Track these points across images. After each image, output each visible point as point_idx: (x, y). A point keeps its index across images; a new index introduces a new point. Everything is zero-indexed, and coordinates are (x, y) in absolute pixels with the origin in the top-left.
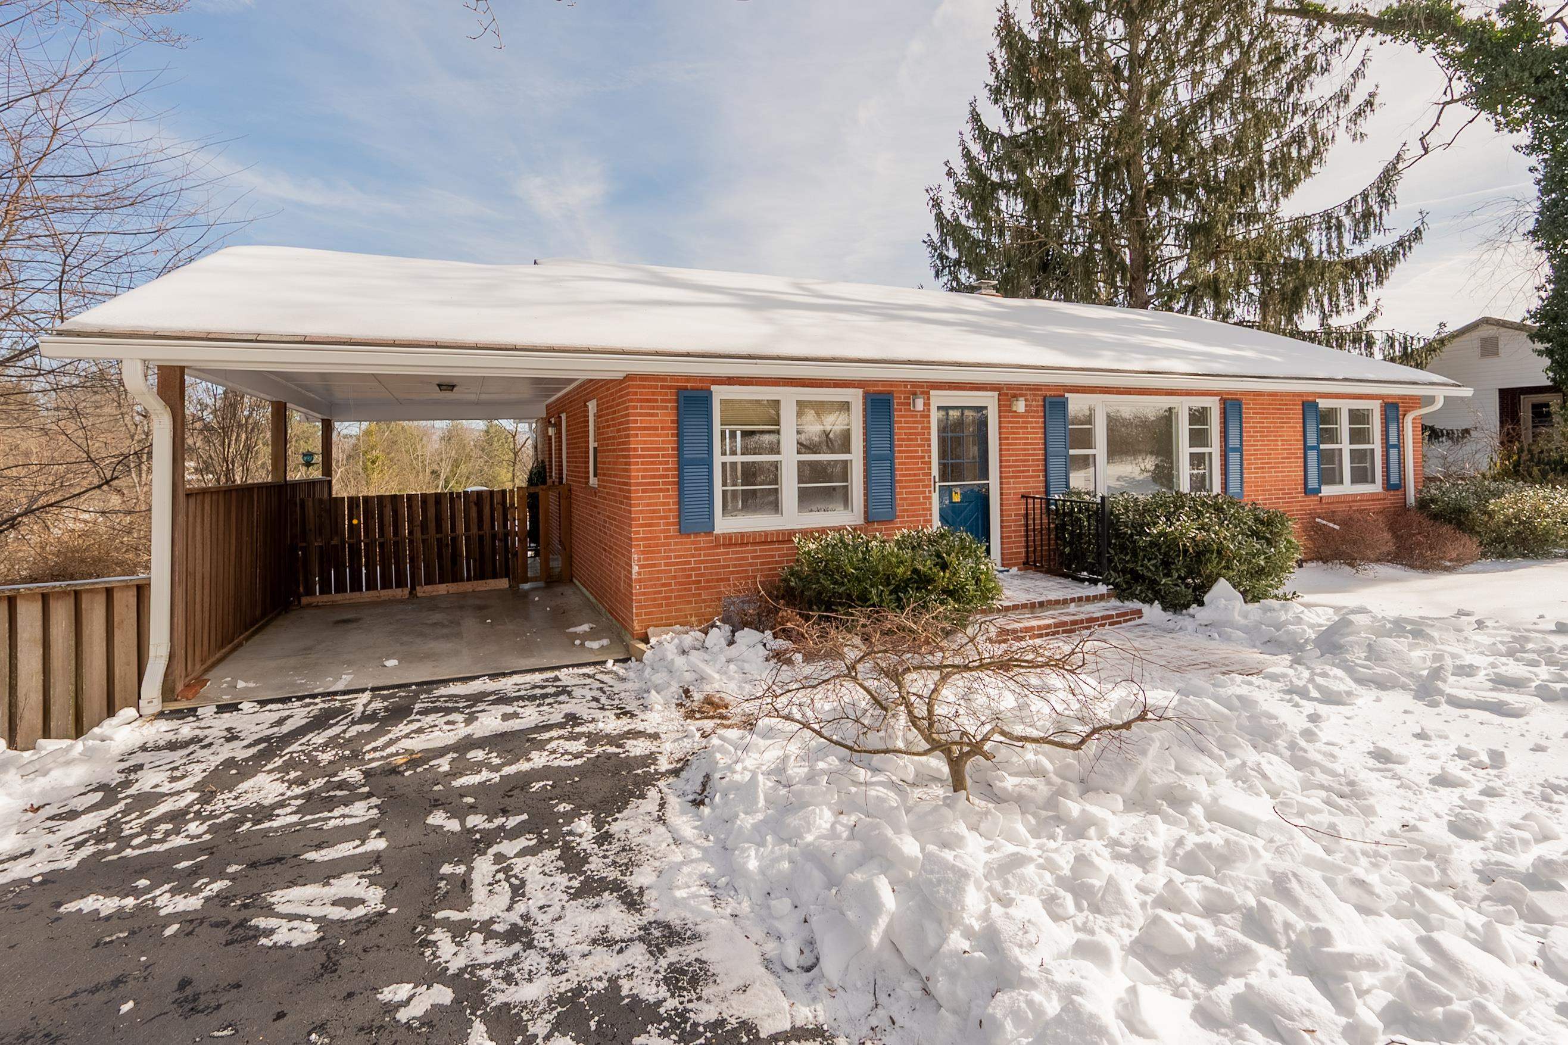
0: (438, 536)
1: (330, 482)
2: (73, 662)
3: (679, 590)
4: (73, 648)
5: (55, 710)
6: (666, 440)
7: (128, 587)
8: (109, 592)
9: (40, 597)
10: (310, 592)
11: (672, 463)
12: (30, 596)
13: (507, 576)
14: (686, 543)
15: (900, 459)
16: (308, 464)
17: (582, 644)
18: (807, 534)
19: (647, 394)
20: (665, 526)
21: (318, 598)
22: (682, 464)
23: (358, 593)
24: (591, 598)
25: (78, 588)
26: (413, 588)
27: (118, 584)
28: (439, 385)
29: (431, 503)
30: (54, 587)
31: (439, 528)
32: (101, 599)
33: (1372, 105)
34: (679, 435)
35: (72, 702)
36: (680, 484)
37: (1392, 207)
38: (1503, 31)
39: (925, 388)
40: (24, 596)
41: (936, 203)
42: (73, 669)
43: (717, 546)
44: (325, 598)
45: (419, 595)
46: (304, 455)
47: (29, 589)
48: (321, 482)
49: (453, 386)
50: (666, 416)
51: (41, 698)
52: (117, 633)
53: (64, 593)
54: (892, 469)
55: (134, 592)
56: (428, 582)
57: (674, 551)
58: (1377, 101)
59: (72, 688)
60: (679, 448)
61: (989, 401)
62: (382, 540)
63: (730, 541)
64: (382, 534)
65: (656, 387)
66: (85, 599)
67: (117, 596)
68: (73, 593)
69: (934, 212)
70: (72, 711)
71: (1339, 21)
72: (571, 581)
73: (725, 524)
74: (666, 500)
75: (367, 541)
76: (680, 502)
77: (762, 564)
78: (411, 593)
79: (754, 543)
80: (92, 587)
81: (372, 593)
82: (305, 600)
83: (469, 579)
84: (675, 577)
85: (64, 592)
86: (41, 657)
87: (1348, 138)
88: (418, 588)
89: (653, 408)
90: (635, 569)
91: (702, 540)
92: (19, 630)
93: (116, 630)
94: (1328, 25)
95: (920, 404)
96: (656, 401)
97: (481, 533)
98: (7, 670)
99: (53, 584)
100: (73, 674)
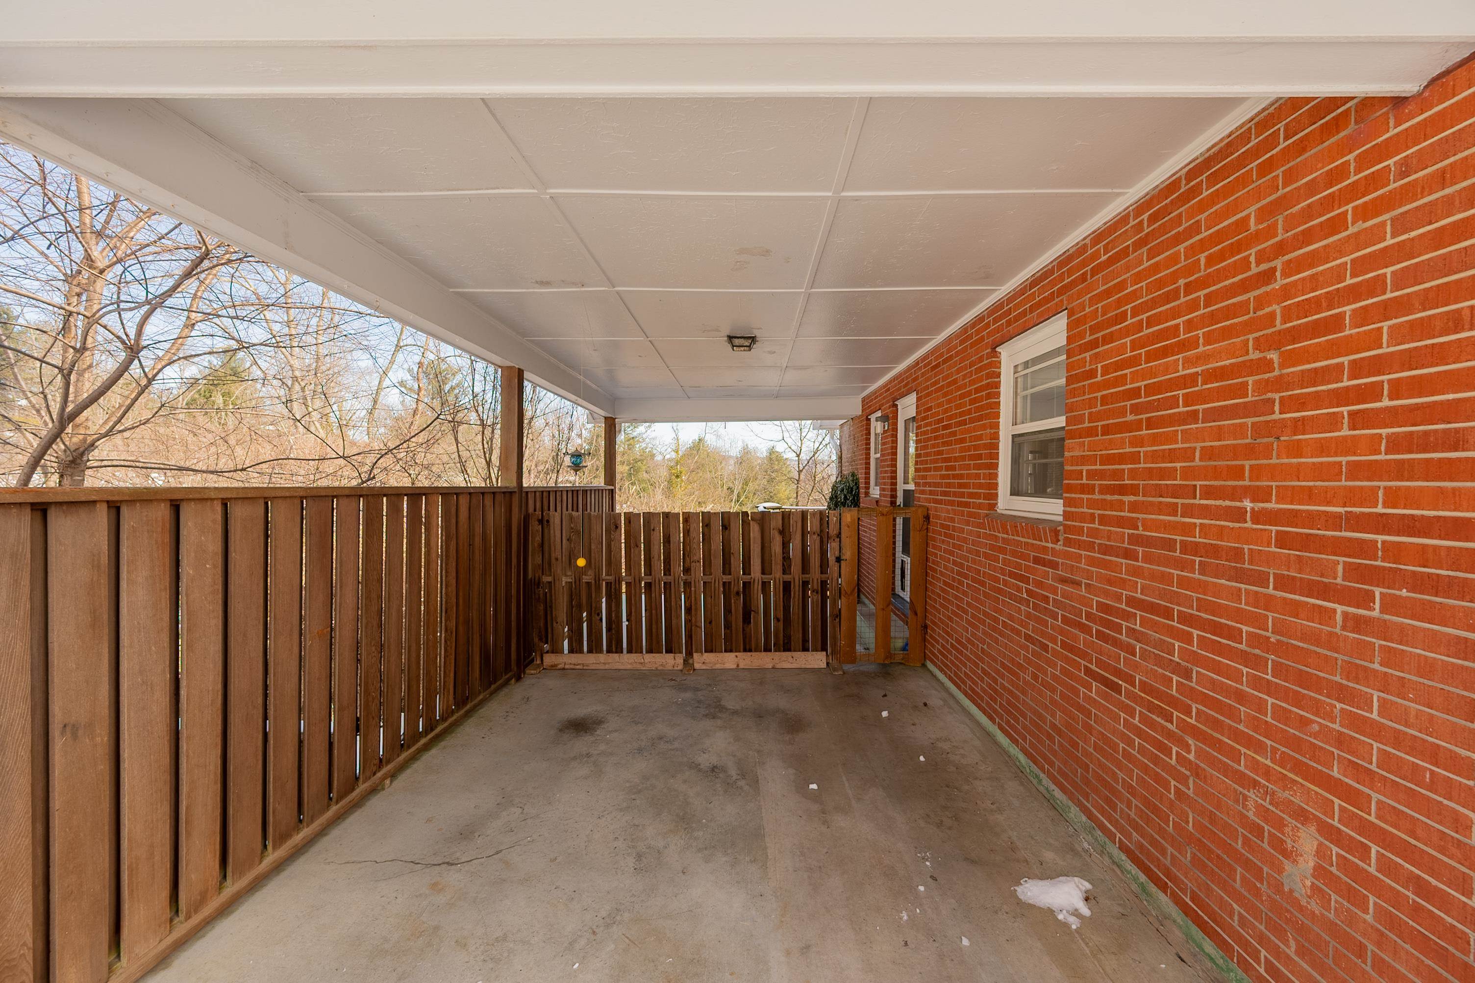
0: (726, 578)
1: (612, 492)
10: (556, 650)
13: (824, 649)
16: (577, 467)
21: (566, 658)
23: (616, 656)
26: (689, 654)
28: (731, 338)
29: (717, 526)
31: (727, 568)
44: (576, 658)
45: (697, 666)
46: (573, 456)
48: (598, 491)
49: (753, 339)
56: (709, 650)
62: (649, 579)
64: (649, 571)
72: (924, 665)
75: (629, 579)
78: (685, 661)
81: (634, 657)
82: (549, 659)
83: (767, 649)
88: (695, 655)
97: (787, 578)
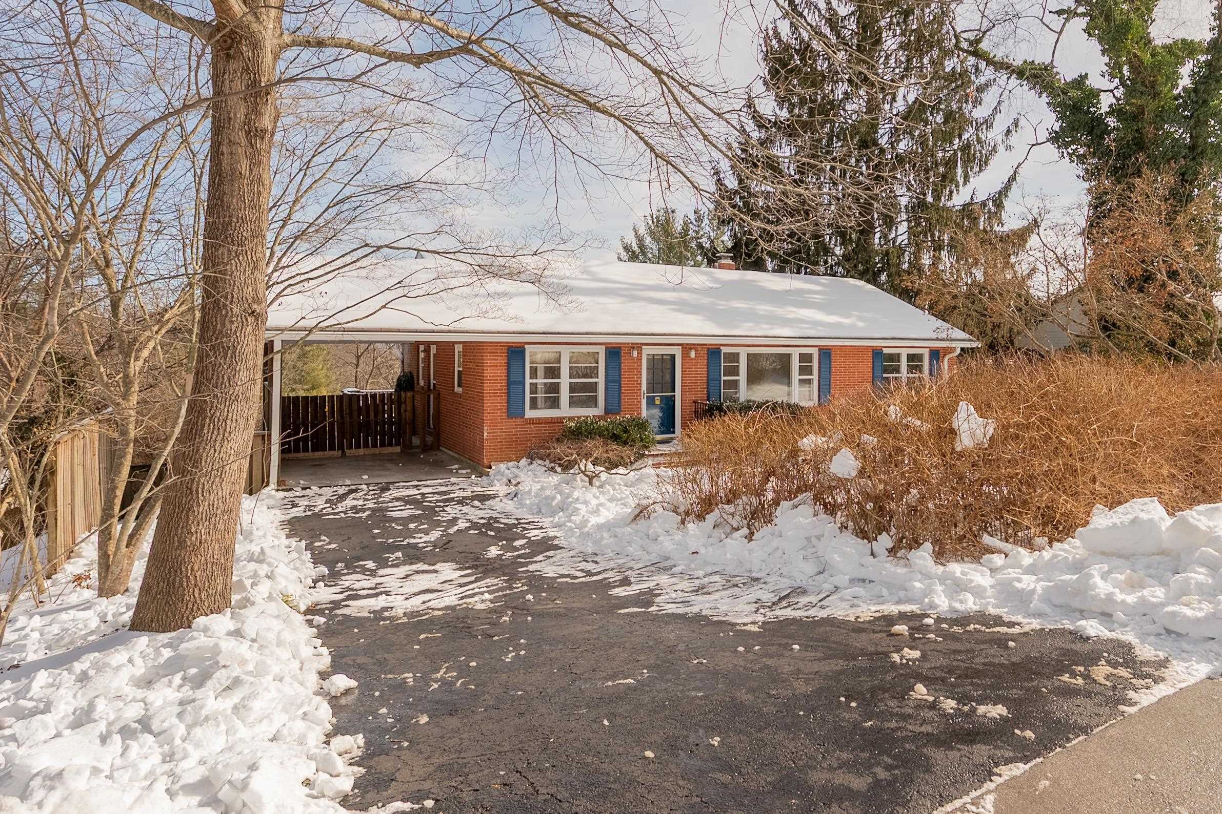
6: (501, 372)
11: (504, 383)
14: (511, 422)
15: (624, 382)
17: (457, 472)
18: (571, 419)
19: (493, 349)
20: (501, 413)
22: (509, 383)
24: (455, 455)
26: (344, 451)
31: (359, 415)
34: (508, 370)
36: (508, 394)
39: (639, 347)
43: (527, 424)
45: (347, 455)
50: (502, 360)
54: (620, 388)
56: (352, 448)
57: (505, 426)
60: (508, 376)
61: (677, 352)
63: (532, 421)
65: (497, 347)
72: (439, 448)
73: (530, 414)
74: (501, 401)
76: (508, 402)
77: (549, 433)
78: (342, 454)
79: (546, 423)
84: (505, 438)
88: (346, 451)
89: (496, 356)
90: (485, 434)
91: (519, 421)
95: (635, 354)
96: (497, 353)
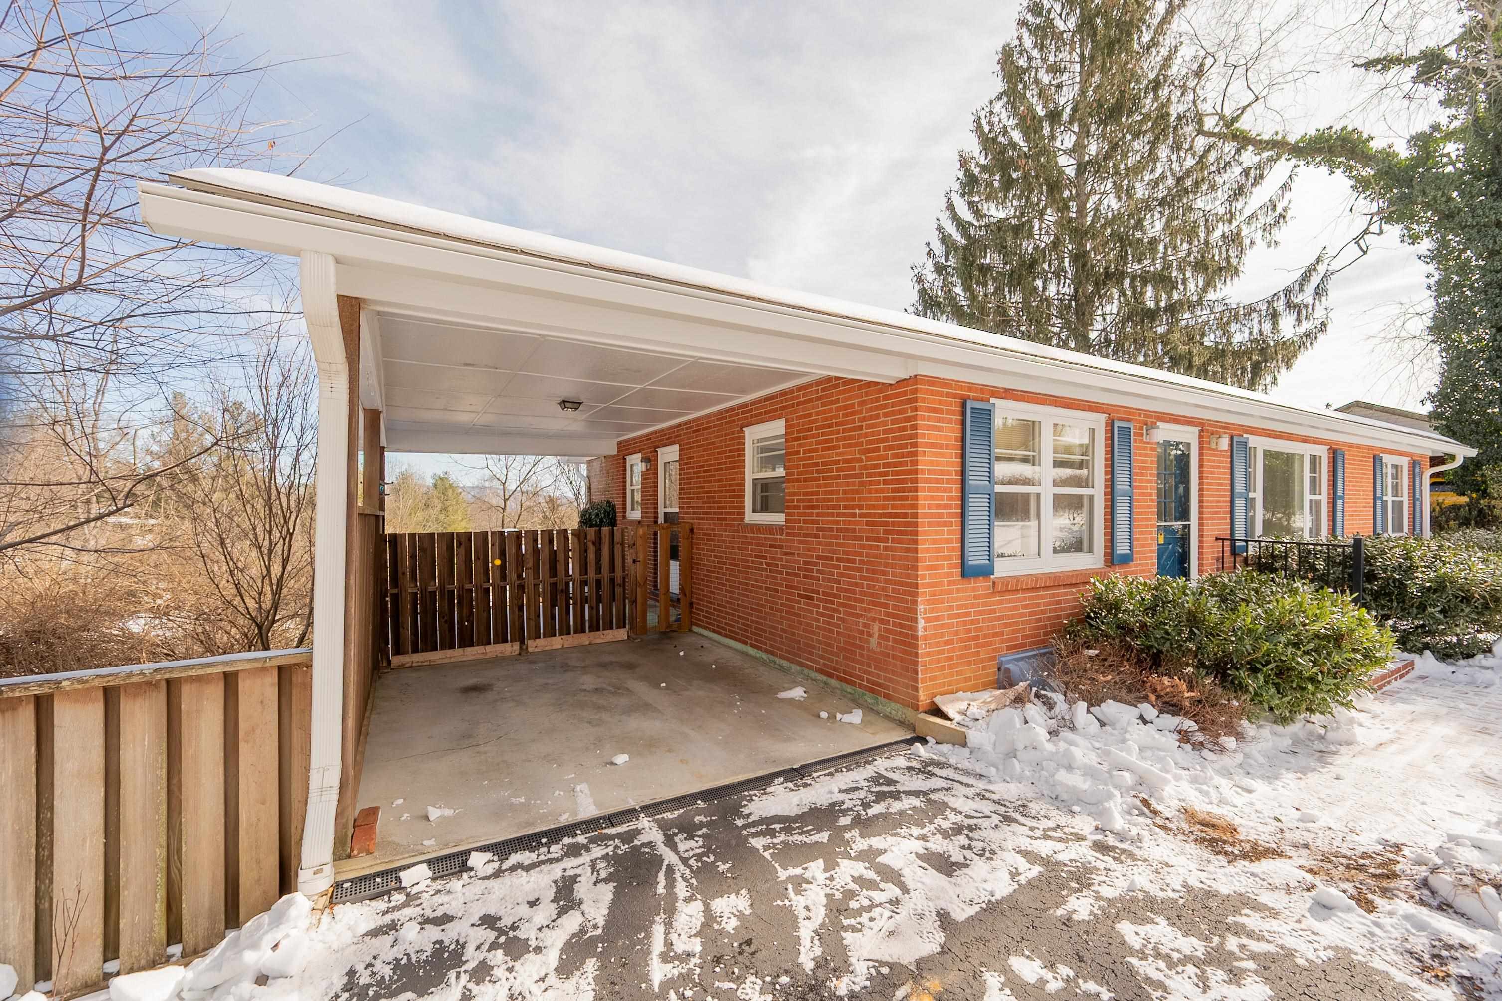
0: (553, 580)
2: (164, 807)
3: (961, 649)
4: (164, 782)
5: (128, 897)
6: (950, 462)
7: (264, 669)
8: (230, 681)
9: (100, 695)
10: (402, 650)
11: (955, 490)
12: (82, 695)
13: (624, 625)
14: (966, 590)
15: (1136, 495)
17: (833, 718)
19: (933, 401)
20: (949, 568)
21: (414, 657)
22: (966, 492)
23: (467, 649)
24: (752, 651)
25: (175, 675)
26: (522, 642)
27: (247, 666)
28: (564, 402)
30: (130, 675)
31: (553, 572)
32: (215, 694)
33: (1284, 218)
34: (964, 456)
35: (161, 879)
37: (1324, 298)
38: (1407, 159)
39: (1153, 419)
40: (67, 694)
41: (920, 280)
42: (164, 818)
43: (996, 593)
44: (423, 656)
45: (530, 650)
47: (80, 681)
49: (579, 404)
51: (101, 878)
52: (244, 748)
53: (147, 686)
54: (1131, 506)
55: (273, 679)
56: (545, 634)
57: (956, 599)
58: (1289, 215)
59: (161, 853)
61: (1192, 437)
62: (487, 585)
63: (1008, 586)
64: (487, 579)
65: (941, 394)
66: (187, 696)
67: (244, 685)
68: (164, 684)
69: (917, 287)
70: (161, 894)
71: (1260, 145)
72: (690, 630)
74: (949, 536)
75: (470, 587)
76: (964, 539)
77: (1031, 614)
78: (520, 647)
80: (201, 672)
81: (484, 648)
82: (397, 660)
84: (957, 633)
85: (149, 684)
86: (102, 804)
87: (1264, 245)
88: (529, 642)
89: (940, 420)
90: (921, 623)
91: (984, 586)
92: (58, 757)
93: (242, 745)
94: (1250, 148)
95: (1151, 436)
96: (940, 411)
98: (33, 833)
99: (127, 668)
100: (163, 829)
